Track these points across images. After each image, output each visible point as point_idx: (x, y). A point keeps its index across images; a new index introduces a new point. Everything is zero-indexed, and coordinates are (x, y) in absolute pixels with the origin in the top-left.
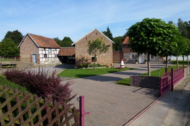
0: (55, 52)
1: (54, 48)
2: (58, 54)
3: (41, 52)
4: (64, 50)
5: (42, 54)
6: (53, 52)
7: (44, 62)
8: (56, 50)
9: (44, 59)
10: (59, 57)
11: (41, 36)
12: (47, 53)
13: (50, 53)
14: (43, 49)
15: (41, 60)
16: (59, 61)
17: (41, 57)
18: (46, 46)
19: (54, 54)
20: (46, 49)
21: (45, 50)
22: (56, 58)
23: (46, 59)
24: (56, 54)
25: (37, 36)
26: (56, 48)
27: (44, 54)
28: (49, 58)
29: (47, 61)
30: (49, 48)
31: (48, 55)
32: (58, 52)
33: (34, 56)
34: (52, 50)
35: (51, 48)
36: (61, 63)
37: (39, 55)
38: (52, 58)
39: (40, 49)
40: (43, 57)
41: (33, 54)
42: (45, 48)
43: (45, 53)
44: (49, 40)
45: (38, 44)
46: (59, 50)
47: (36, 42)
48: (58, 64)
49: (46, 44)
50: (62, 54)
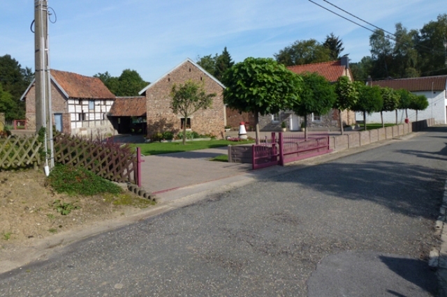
0: (103, 108)
1: (101, 100)
2: (110, 113)
3: (73, 108)
4: (124, 104)
5: (75, 113)
6: (98, 109)
7: (78, 130)
8: (105, 104)
9: (79, 124)
10: (112, 118)
11: (71, 74)
12: (86, 109)
13: (93, 111)
14: (77, 102)
15: (73, 125)
16: (112, 128)
17: (72, 120)
18: (82, 96)
19: (101, 112)
20: (84, 103)
21: (82, 105)
22: (105, 121)
23: (85, 123)
24: (104, 113)
25: (62, 73)
26: (105, 100)
27: (80, 114)
28: (89, 121)
29: (85, 129)
30: (89, 99)
31: (87, 115)
32: (109, 109)
33: (58, 117)
34: (97, 103)
35: (93, 100)
36: (116, 133)
37: (68, 114)
38: (97, 122)
39: (70, 102)
40: (78, 119)
41: (55, 114)
42: (81, 100)
43: (81, 111)
44: (89, 81)
45: (66, 91)
46: (112, 102)
47: (62, 86)
48: (110, 134)
49: (83, 91)
50: (119, 113)
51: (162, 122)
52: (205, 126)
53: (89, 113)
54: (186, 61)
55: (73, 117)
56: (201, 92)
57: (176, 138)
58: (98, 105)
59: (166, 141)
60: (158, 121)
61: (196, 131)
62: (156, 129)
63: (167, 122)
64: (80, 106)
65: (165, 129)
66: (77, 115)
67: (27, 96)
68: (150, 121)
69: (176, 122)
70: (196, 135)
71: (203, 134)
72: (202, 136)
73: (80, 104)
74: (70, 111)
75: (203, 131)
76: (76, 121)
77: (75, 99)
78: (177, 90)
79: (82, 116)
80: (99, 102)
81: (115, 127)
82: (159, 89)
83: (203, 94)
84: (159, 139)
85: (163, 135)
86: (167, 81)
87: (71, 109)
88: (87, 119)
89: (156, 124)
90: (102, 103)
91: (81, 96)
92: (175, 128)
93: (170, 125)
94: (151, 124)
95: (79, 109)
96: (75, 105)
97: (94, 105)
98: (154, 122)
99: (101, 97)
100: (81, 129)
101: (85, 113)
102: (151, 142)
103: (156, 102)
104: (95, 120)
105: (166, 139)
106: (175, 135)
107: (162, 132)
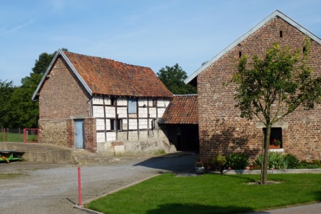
0: (153, 112)
1: (148, 98)
2: (163, 119)
3: (101, 112)
4: (184, 105)
5: (105, 118)
6: (143, 113)
7: (110, 145)
8: (155, 106)
9: (112, 136)
10: (166, 126)
11: (104, 60)
12: (122, 113)
13: (135, 116)
14: (108, 102)
15: (100, 138)
16: (167, 141)
17: (98, 128)
18: (116, 92)
19: (148, 118)
20: (120, 103)
21: (116, 107)
22: (155, 132)
23: (120, 134)
24: (154, 119)
25: (90, 59)
26: (155, 99)
27: (112, 120)
28: (128, 130)
29: (120, 144)
30: (128, 98)
31: (125, 122)
32: (161, 113)
33: (79, 125)
34: (141, 103)
35: (136, 99)
36: (173, 149)
37: (92, 121)
38: (141, 133)
39: (96, 101)
40: (109, 128)
41: (75, 120)
42: (114, 99)
43: (114, 116)
44: (133, 71)
45: (90, 85)
46: (167, 103)
47: (85, 78)
48: (163, 152)
49: (119, 86)
50: (176, 119)
51: (227, 134)
52: (312, 145)
53: (128, 118)
54: (274, 16)
55: (100, 125)
56: (301, 72)
57: (253, 167)
58: (144, 107)
59: (232, 172)
60: (218, 132)
61: (294, 152)
62: (216, 148)
63: (236, 136)
64: (114, 108)
65: (233, 148)
66: (108, 121)
67: (41, 93)
68: (205, 132)
69: (254, 136)
70: (292, 162)
71: (308, 159)
72: (305, 164)
73: (112, 105)
74: (95, 116)
75: (307, 153)
76: (105, 131)
77: (104, 97)
78: (249, 68)
79: (116, 124)
80: (146, 103)
81: (171, 141)
82: (222, 74)
83: (305, 76)
84: (221, 167)
85: (228, 160)
86: (237, 57)
87: (98, 112)
88: (125, 128)
89: (216, 138)
90: (151, 103)
91: (114, 93)
92: (251, 147)
93: (242, 142)
94: (207, 139)
95: (111, 113)
96: (104, 106)
97: (138, 107)
98: (211, 134)
99: (149, 94)
100: (113, 144)
101: (121, 119)
102: (206, 172)
103: (216, 96)
104: (138, 130)
105: (233, 168)
106: (251, 161)
107: (226, 153)
